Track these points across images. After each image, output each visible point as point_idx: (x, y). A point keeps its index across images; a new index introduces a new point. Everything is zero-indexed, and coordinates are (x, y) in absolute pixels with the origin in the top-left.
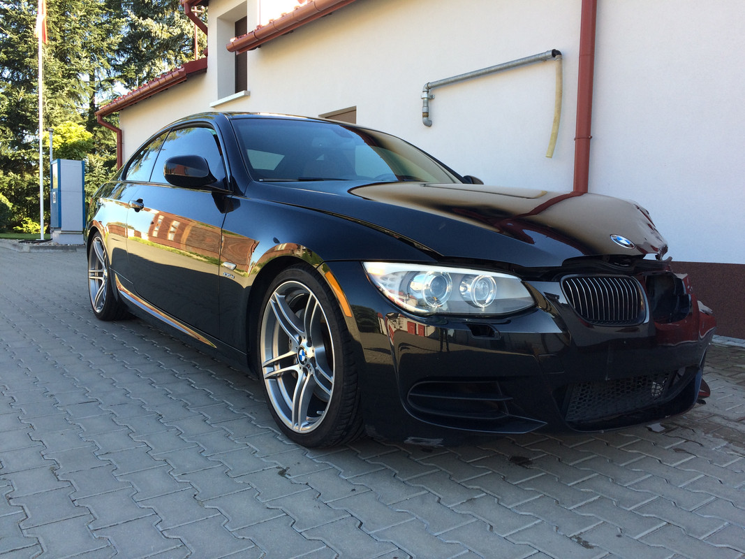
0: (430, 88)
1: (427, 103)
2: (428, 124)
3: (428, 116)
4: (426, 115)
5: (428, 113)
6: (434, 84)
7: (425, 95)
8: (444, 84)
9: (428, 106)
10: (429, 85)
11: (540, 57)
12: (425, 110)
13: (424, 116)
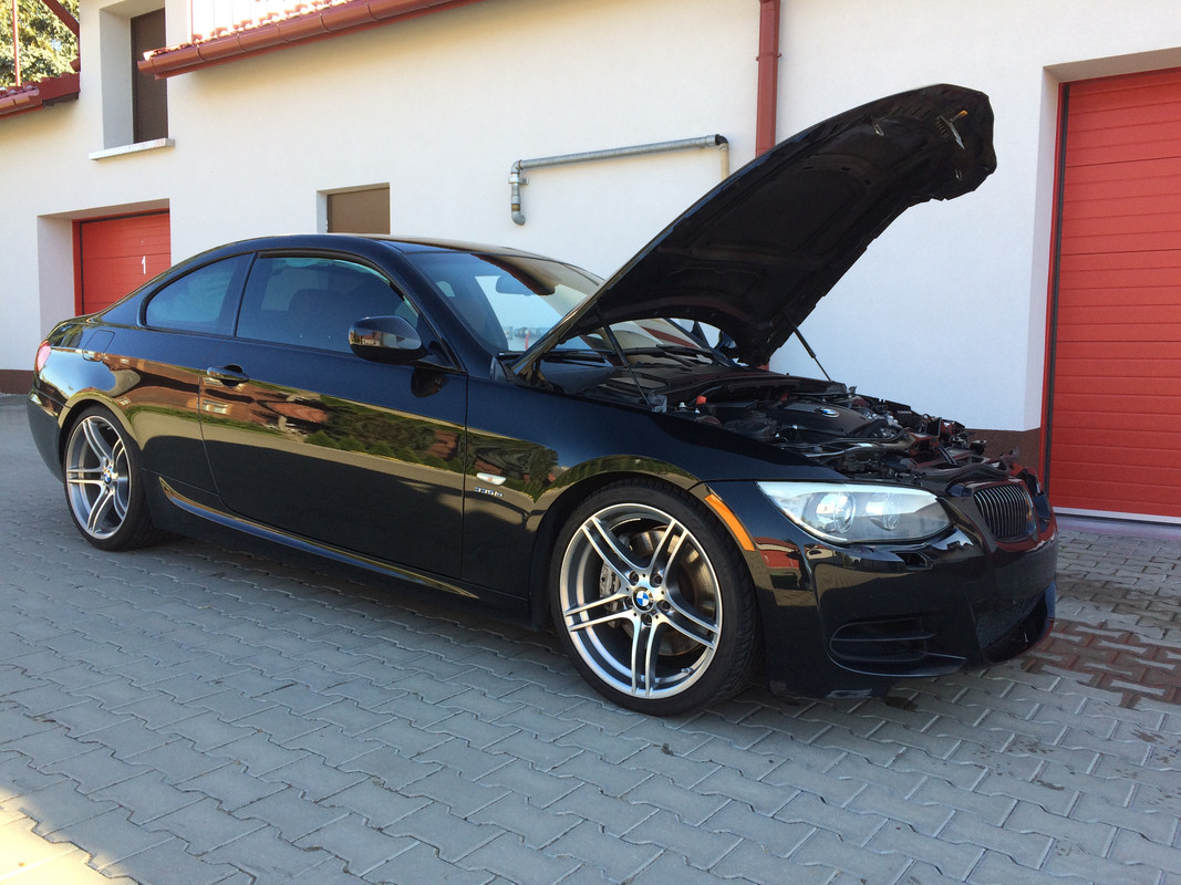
0: (521, 168)
1: (518, 190)
2: (520, 221)
3: (519, 210)
4: (517, 207)
5: (519, 205)
6: (529, 164)
7: (515, 178)
8: (547, 165)
9: (519, 195)
10: (522, 164)
11: (697, 142)
12: (515, 201)
13: (513, 210)
